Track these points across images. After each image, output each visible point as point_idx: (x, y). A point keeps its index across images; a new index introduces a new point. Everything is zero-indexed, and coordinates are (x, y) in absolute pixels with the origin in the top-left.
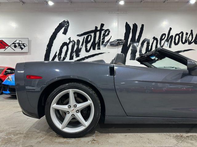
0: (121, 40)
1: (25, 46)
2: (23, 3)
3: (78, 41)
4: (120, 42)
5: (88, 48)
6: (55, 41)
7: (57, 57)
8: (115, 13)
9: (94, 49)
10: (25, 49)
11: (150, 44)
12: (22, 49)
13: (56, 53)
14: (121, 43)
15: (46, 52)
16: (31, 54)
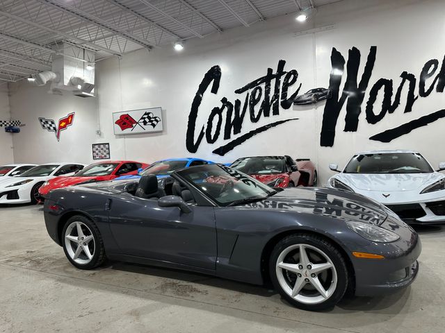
0: (320, 90)
1: (157, 121)
2: (151, 47)
3: (238, 102)
4: (320, 93)
5: (256, 114)
6: (200, 108)
7: (205, 135)
8: (307, 33)
9: (267, 115)
10: (159, 127)
11: (395, 92)
12: (154, 125)
13: (203, 128)
14: (321, 95)
15: (187, 128)
16: (166, 134)
